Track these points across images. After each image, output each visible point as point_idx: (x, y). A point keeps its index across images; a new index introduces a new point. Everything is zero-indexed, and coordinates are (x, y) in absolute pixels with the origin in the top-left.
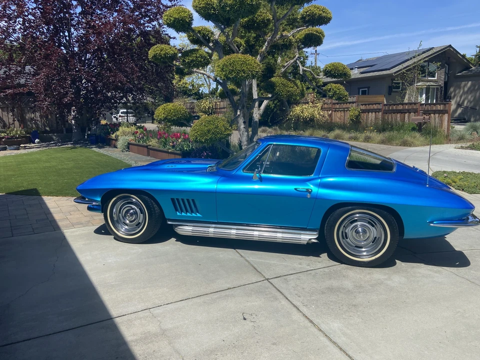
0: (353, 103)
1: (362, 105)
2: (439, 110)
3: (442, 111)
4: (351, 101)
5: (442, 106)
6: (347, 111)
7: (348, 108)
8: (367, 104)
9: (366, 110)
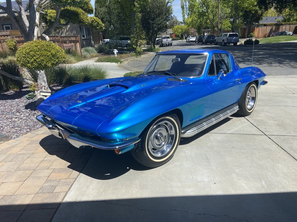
0: (7, 36)
1: (16, 37)
2: (73, 41)
3: (75, 41)
4: (5, 34)
5: (74, 38)
6: (3, 42)
7: (4, 40)
8: (20, 37)
9: (20, 41)
